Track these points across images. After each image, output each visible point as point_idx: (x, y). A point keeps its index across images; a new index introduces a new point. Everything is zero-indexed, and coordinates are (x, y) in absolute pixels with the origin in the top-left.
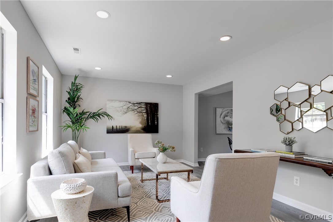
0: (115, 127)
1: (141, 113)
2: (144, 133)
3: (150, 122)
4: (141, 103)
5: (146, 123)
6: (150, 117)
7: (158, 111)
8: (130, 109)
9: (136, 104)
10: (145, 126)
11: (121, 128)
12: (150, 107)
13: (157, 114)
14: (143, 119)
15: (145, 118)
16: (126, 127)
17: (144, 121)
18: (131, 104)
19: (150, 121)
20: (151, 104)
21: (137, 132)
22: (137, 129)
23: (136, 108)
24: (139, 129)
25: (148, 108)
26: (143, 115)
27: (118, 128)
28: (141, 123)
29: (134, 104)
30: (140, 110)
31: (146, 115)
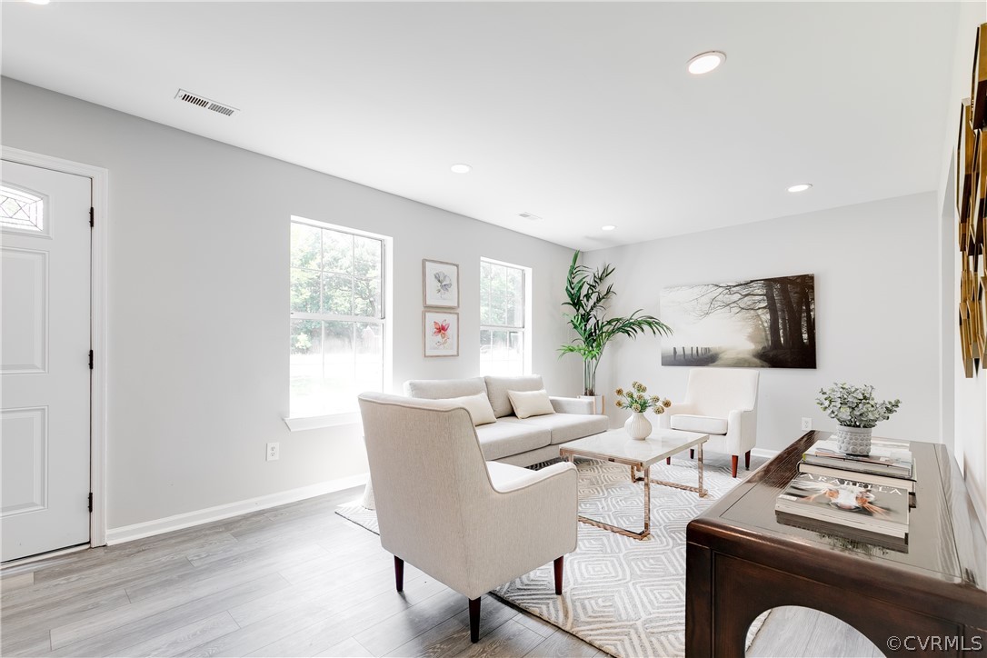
0: (680, 351)
1: (752, 311)
2: (762, 367)
3: (781, 334)
4: (752, 281)
5: (767, 340)
6: (784, 319)
7: (813, 299)
8: (719, 303)
9: (735, 287)
10: (764, 348)
11: (695, 352)
12: (784, 292)
13: (809, 311)
14: (757, 327)
15: (766, 325)
16: (707, 350)
17: (764, 334)
18: (721, 290)
19: (781, 331)
20: (783, 281)
21: (740, 363)
22: (741, 356)
23: (737, 297)
24: (747, 356)
25: (775, 293)
26: (758, 316)
27: (688, 352)
28: (752, 338)
29: (729, 287)
30: (750, 303)
31: (768, 316)
